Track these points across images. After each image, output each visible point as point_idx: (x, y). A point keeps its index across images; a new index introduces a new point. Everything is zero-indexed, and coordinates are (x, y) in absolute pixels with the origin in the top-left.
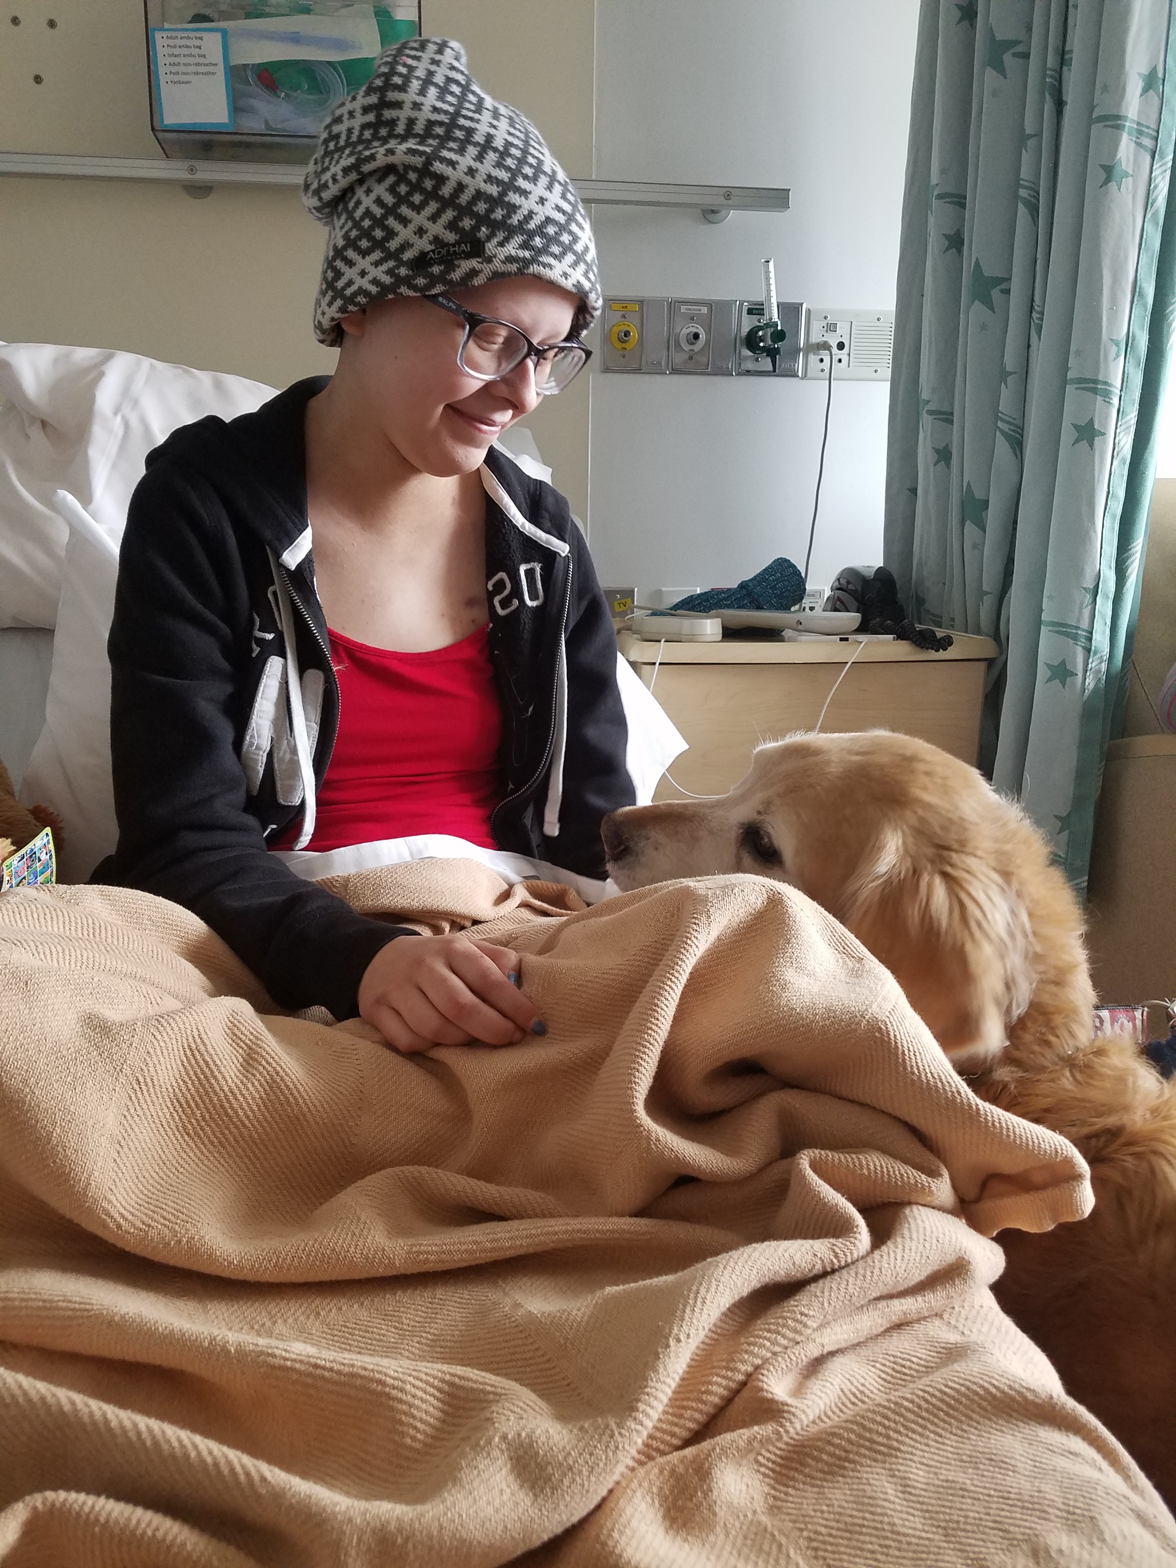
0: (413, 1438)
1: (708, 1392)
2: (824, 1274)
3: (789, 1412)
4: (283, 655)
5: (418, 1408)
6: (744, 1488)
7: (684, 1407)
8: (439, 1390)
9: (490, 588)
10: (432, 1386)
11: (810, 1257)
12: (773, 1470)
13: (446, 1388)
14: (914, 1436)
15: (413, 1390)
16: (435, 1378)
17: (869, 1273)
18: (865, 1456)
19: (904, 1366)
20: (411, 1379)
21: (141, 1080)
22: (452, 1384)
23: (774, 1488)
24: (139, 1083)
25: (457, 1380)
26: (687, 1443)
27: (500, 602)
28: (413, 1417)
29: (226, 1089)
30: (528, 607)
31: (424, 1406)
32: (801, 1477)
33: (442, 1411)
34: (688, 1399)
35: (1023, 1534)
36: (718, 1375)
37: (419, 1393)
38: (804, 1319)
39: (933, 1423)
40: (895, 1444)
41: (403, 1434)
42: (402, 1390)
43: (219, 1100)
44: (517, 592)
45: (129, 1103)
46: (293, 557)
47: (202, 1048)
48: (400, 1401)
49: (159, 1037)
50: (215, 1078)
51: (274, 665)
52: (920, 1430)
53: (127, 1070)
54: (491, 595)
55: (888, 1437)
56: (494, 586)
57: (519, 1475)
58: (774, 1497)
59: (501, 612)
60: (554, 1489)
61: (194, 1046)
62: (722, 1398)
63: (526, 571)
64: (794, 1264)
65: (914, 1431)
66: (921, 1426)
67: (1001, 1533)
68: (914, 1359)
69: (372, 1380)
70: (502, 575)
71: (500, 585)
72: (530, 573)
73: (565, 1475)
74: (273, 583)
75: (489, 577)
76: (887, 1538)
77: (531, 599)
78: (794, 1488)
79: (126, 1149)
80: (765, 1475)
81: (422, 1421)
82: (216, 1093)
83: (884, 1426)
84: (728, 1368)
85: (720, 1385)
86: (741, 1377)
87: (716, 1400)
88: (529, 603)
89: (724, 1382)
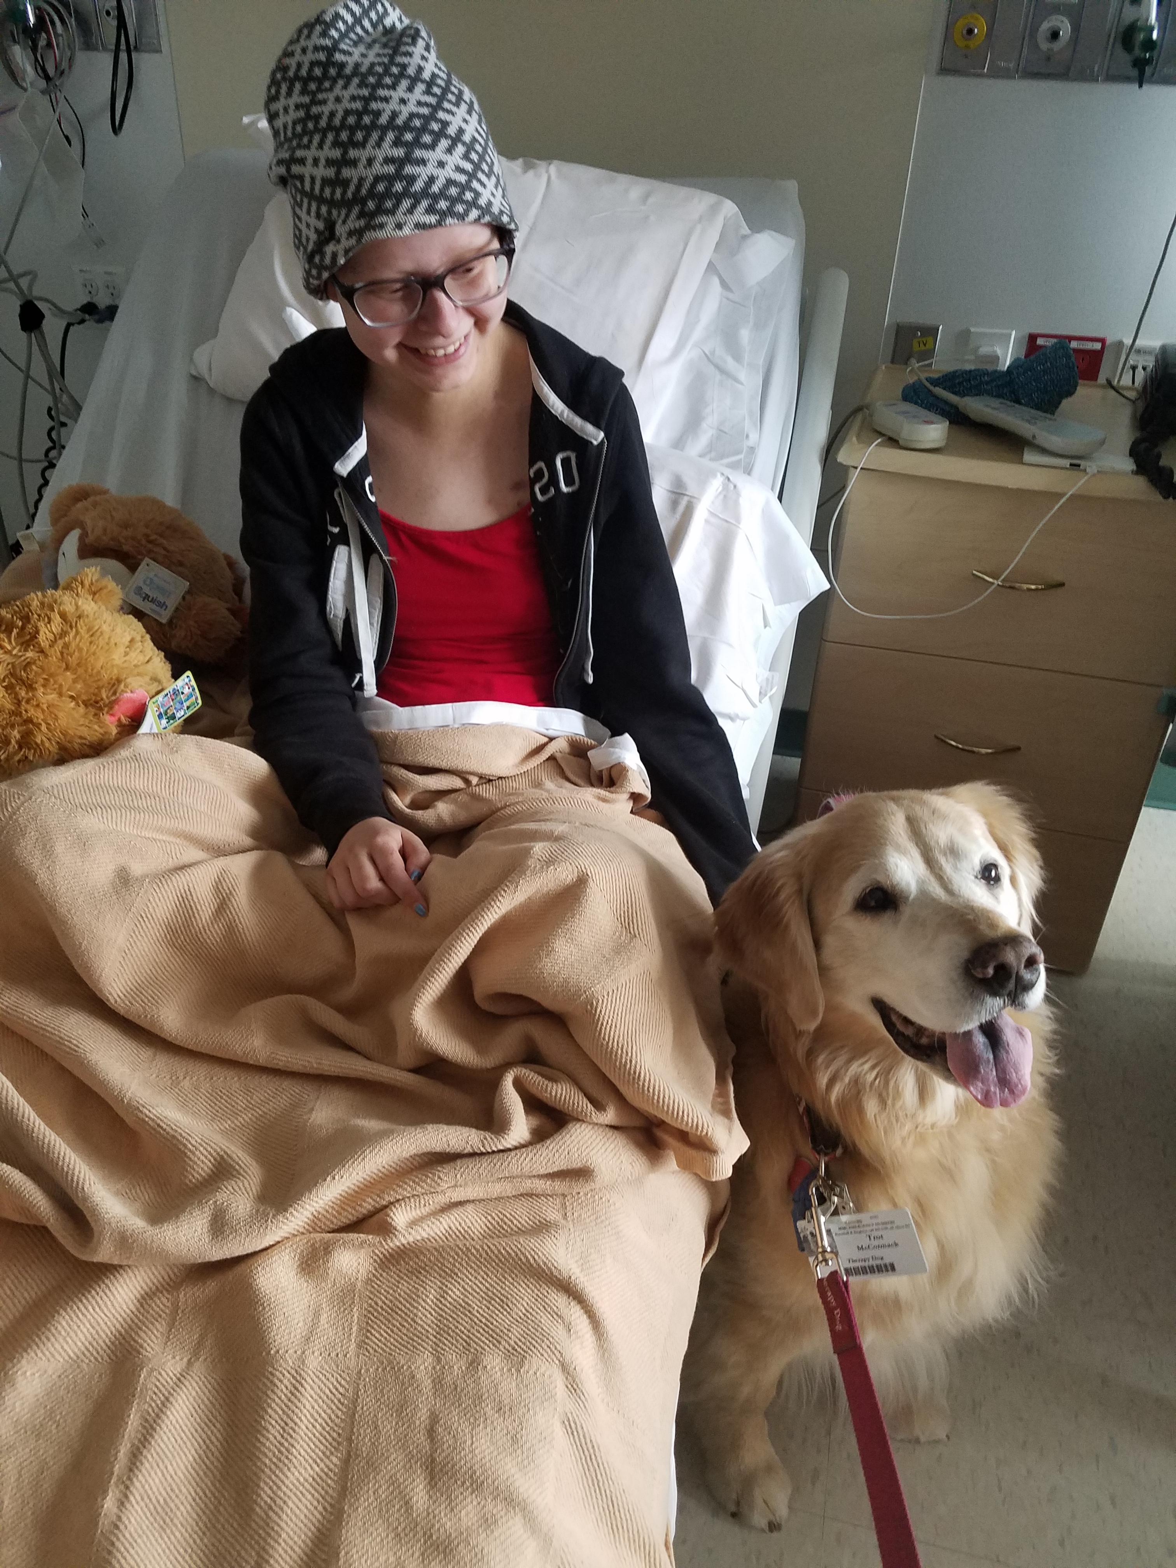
0: (190, 1181)
1: (361, 1205)
2: (473, 1155)
3: (394, 1234)
4: (348, 544)
5: (198, 1165)
6: (356, 1264)
7: (344, 1209)
8: (215, 1159)
9: (532, 475)
10: (211, 1155)
11: (463, 1143)
12: (381, 1260)
13: (218, 1159)
14: (470, 1270)
15: (200, 1155)
16: (215, 1151)
17: (499, 1164)
18: (435, 1271)
19: (505, 1223)
20: (201, 1149)
21: (144, 915)
22: (222, 1157)
23: (376, 1270)
24: (142, 917)
25: (225, 1157)
26: (334, 1231)
27: (540, 489)
28: (194, 1169)
29: (200, 926)
30: (563, 493)
31: (202, 1165)
32: (394, 1269)
33: (212, 1170)
34: (348, 1205)
35: (476, 1349)
36: (371, 1198)
37: (202, 1158)
38: (439, 1181)
39: (486, 1267)
40: (456, 1271)
41: (186, 1177)
42: (194, 1154)
43: (196, 932)
44: (553, 480)
45: (135, 928)
46: (344, 467)
47: (190, 897)
48: (190, 1159)
49: (158, 891)
50: (195, 917)
51: (341, 552)
52: (476, 1268)
53: (134, 910)
54: (533, 482)
55: (454, 1266)
56: (535, 474)
57: (212, 1225)
58: (374, 1275)
59: (539, 497)
60: (223, 1238)
61: (184, 895)
62: (369, 1211)
63: (563, 461)
64: (449, 1145)
65: (471, 1267)
66: (478, 1266)
67: (464, 1344)
68: (515, 1222)
69: (181, 1143)
70: (541, 464)
71: (539, 474)
72: (566, 462)
73: (231, 1233)
74: (337, 486)
75: (532, 464)
76: (407, 1321)
77: (566, 485)
78: (387, 1273)
79: (129, 956)
80: (375, 1261)
81: (198, 1172)
82: (194, 927)
83: (454, 1258)
84: (378, 1196)
85: (370, 1204)
86: (384, 1203)
87: (365, 1212)
88: (564, 488)
89: (373, 1203)
